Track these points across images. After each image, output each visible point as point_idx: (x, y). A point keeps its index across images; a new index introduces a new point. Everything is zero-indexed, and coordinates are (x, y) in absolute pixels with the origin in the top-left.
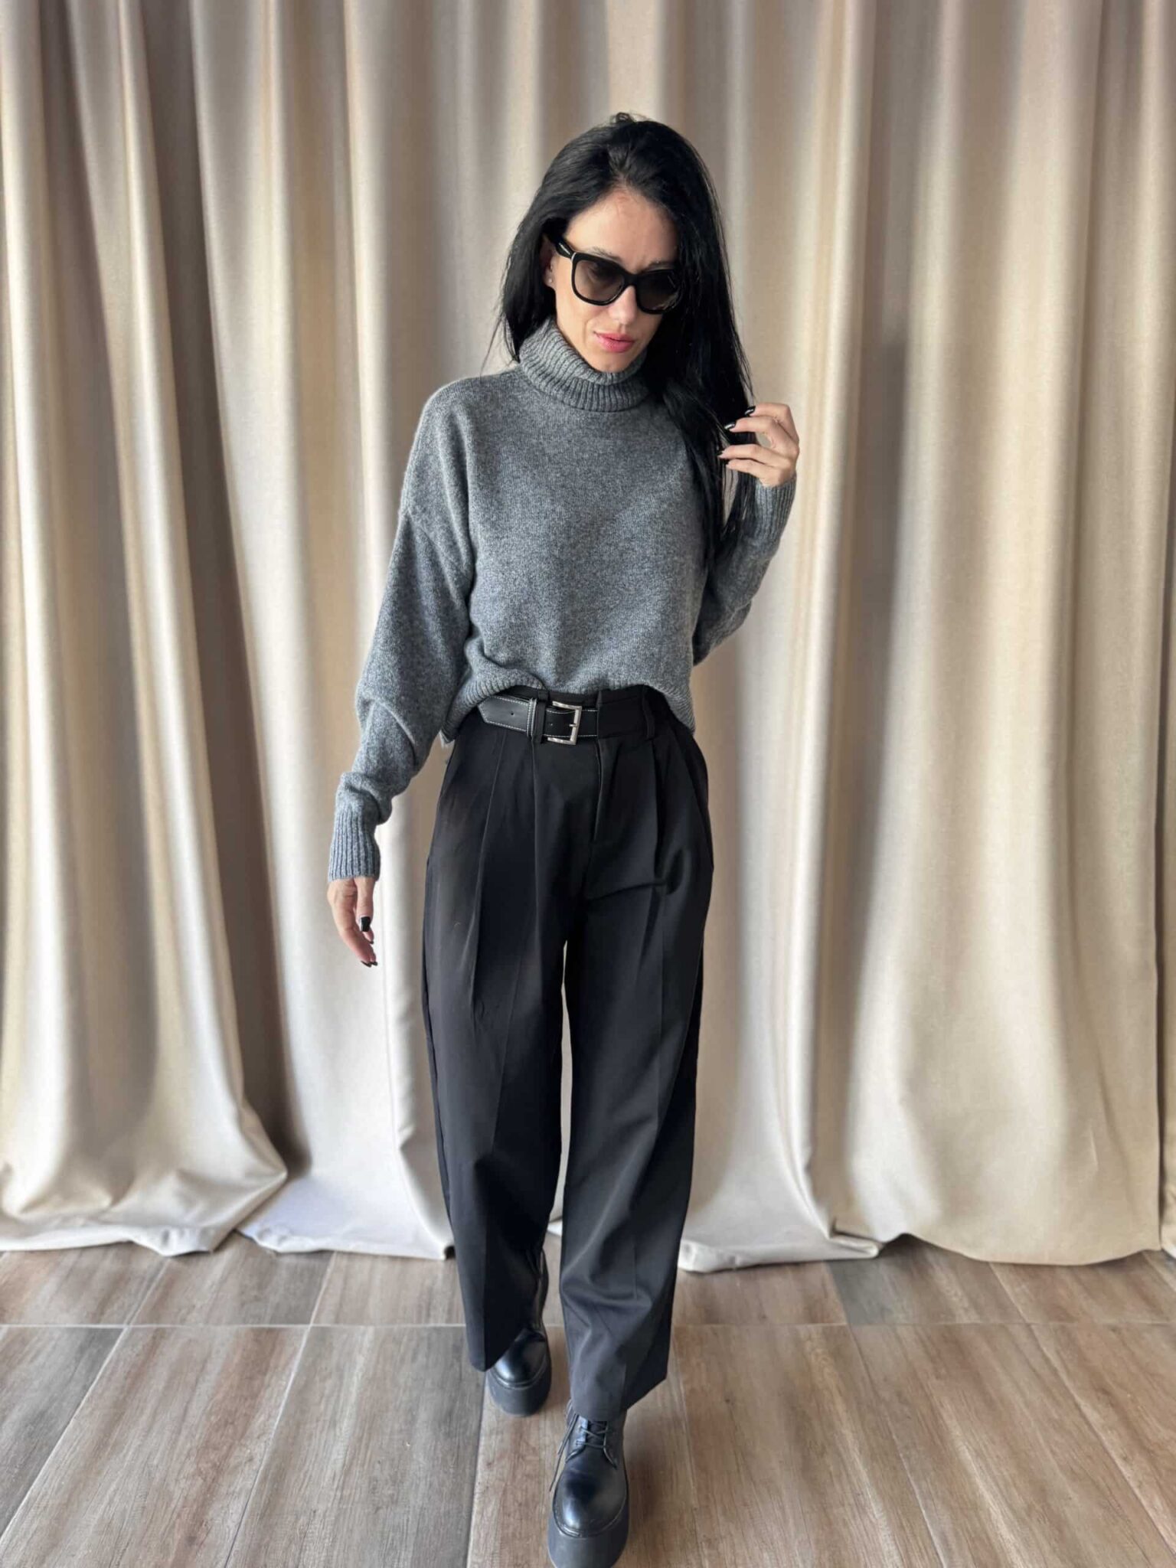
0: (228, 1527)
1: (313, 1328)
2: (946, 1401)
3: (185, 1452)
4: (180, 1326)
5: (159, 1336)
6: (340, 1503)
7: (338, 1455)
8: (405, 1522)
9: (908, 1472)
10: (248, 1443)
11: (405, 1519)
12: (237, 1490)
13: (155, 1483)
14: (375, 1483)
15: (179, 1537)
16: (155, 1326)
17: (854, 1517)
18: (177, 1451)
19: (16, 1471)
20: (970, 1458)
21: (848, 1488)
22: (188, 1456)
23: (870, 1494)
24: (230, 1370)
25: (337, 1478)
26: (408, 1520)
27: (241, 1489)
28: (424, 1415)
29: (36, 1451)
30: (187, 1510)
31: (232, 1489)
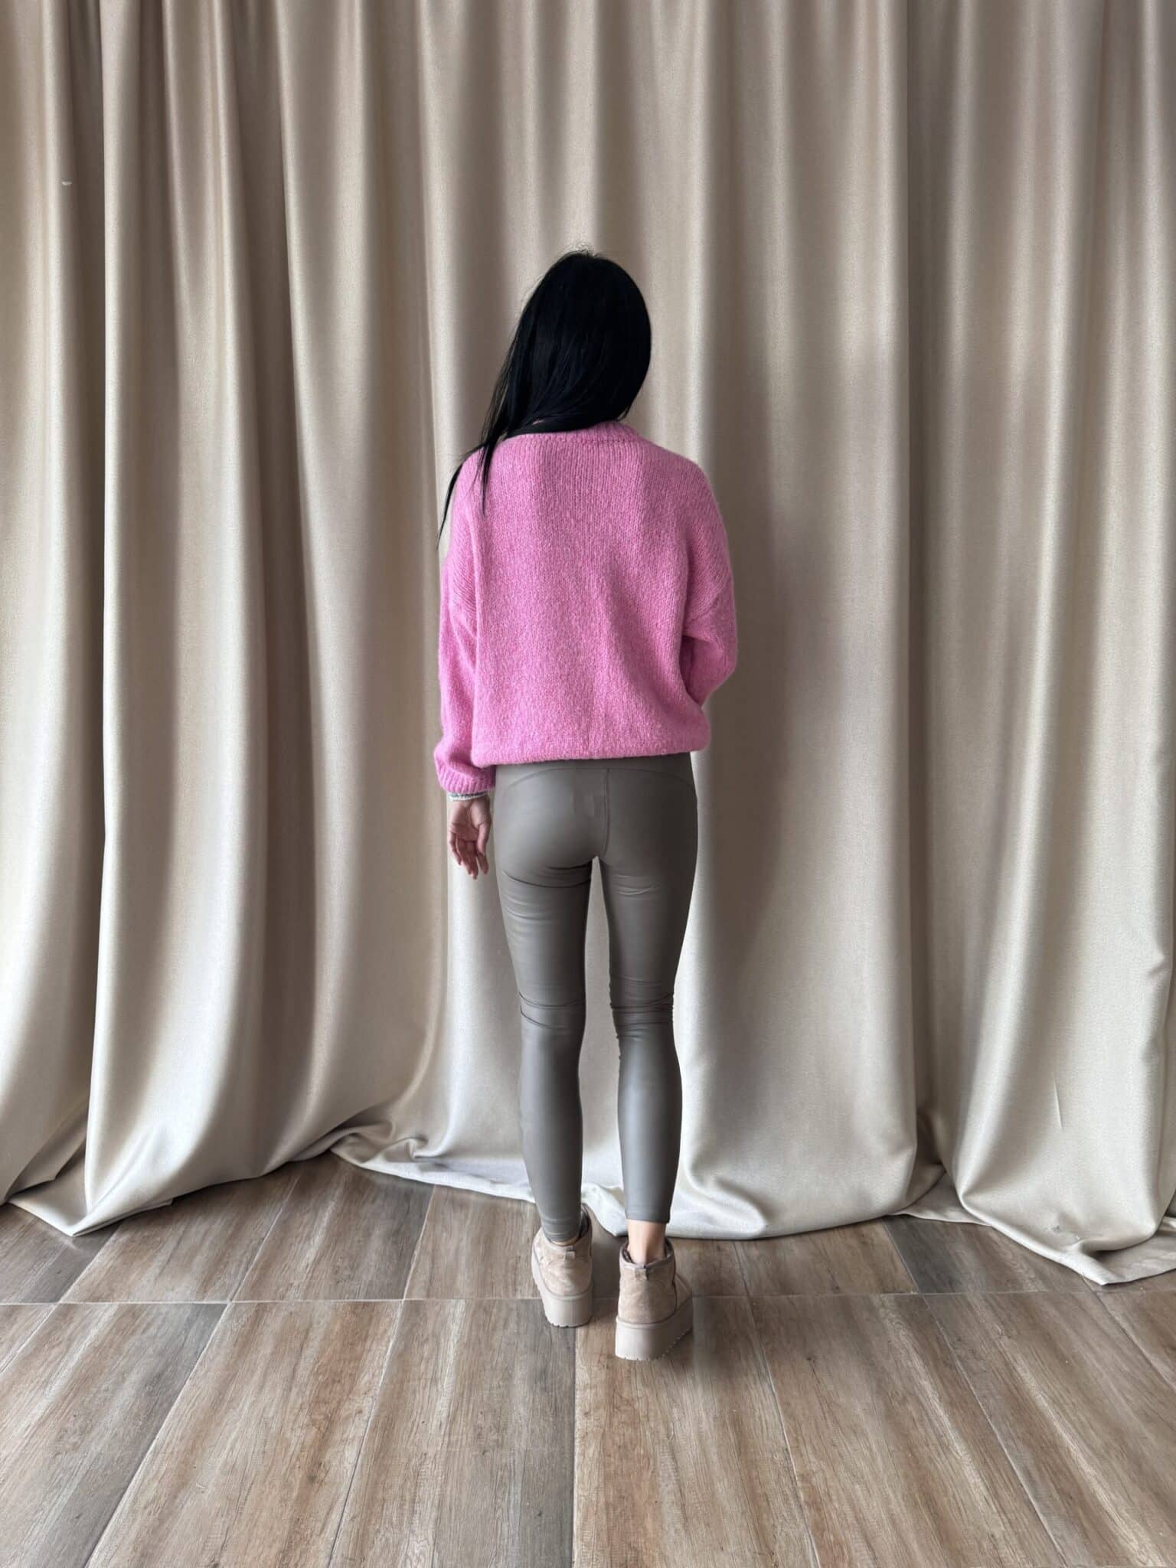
0: (345, 1468)
1: (405, 1301)
2: (1019, 1357)
3: (298, 1406)
4: (281, 1302)
5: (260, 1312)
6: (448, 1447)
7: (442, 1406)
8: (512, 1462)
9: (988, 1417)
10: (356, 1398)
11: (512, 1459)
12: (351, 1437)
13: (273, 1430)
14: (480, 1430)
15: (301, 1476)
16: (256, 1302)
17: (939, 1455)
18: (290, 1405)
19: (141, 1423)
20: (1046, 1405)
21: (930, 1431)
22: (301, 1409)
23: (952, 1435)
24: (332, 1337)
25: (444, 1427)
26: (514, 1461)
27: (354, 1437)
28: (520, 1373)
29: (157, 1405)
30: (305, 1454)
31: (345, 1436)
